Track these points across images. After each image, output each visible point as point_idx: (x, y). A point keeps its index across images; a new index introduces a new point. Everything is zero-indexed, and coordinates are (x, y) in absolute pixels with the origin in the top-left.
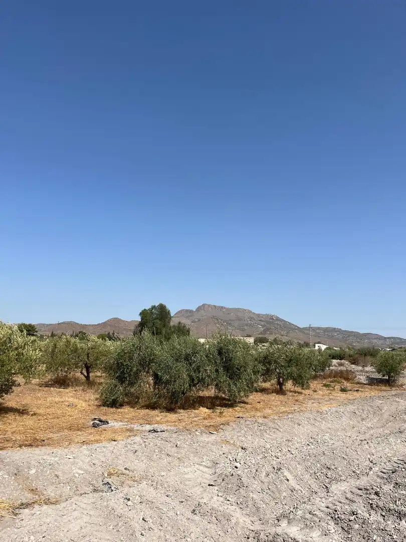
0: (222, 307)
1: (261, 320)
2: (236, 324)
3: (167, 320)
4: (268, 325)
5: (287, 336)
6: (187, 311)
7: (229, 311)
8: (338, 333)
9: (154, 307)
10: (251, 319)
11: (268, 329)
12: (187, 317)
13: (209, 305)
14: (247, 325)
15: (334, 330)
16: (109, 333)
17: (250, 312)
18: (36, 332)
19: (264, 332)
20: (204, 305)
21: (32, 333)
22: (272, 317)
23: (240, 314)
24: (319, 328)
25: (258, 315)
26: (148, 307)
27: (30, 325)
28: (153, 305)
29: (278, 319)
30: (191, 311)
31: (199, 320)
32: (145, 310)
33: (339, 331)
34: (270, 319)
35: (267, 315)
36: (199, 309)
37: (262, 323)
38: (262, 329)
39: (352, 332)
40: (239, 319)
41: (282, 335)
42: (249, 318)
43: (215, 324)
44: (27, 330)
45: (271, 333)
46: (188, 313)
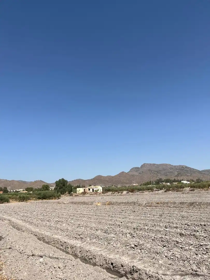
1: (177, 169)
2: (162, 172)
6: (136, 168)
7: (158, 166)
10: (171, 168)
11: (180, 173)
12: (136, 171)
13: (147, 164)
14: (169, 172)
17: (170, 165)
20: (144, 164)
22: (182, 167)
23: (164, 166)
25: (175, 166)
29: (186, 167)
30: (138, 168)
31: (143, 172)
35: (180, 166)
36: (142, 166)
38: (177, 174)
40: (164, 169)
41: (188, 176)
42: (169, 169)
43: (151, 174)
44: (46, 187)
45: (181, 176)
46: (136, 169)
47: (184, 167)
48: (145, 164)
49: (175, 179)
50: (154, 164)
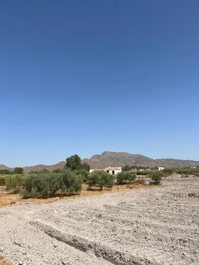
0: (114, 152)
1: (134, 158)
2: (122, 160)
3: (79, 162)
4: (137, 160)
5: (147, 164)
6: (97, 155)
7: (118, 154)
8: (173, 161)
9: (72, 156)
10: (130, 157)
11: (138, 162)
12: (98, 158)
13: (108, 152)
14: (127, 160)
15: (170, 160)
16: (58, 169)
17: (128, 154)
18: (23, 171)
19: (136, 163)
21: (21, 172)
22: (139, 155)
23: (123, 155)
24: (163, 159)
25: (133, 155)
26: (70, 156)
27: (20, 168)
28: (72, 155)
29: (142, 156)
30: (99, 155)
31: (103, 159)
32: (68, 158)
33: (173, 160)
34: (138, 157)
35: (137, 155)
36: (103, 154)
37: (135, 159)
38: (134, 162)
39: (179, 160)
40: (123, 158)
41: (145, 164)
42: (128, 157)
43: (111, 161)
44: (19, 171)
45: (139, 164)
46: (98, 157)
47: (141, 156)
48: (106, 152)
49: (141, 166)
50: (114, 153)
